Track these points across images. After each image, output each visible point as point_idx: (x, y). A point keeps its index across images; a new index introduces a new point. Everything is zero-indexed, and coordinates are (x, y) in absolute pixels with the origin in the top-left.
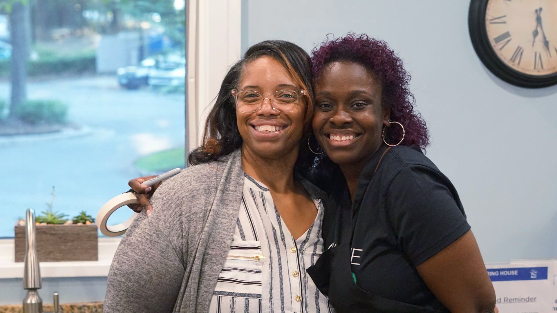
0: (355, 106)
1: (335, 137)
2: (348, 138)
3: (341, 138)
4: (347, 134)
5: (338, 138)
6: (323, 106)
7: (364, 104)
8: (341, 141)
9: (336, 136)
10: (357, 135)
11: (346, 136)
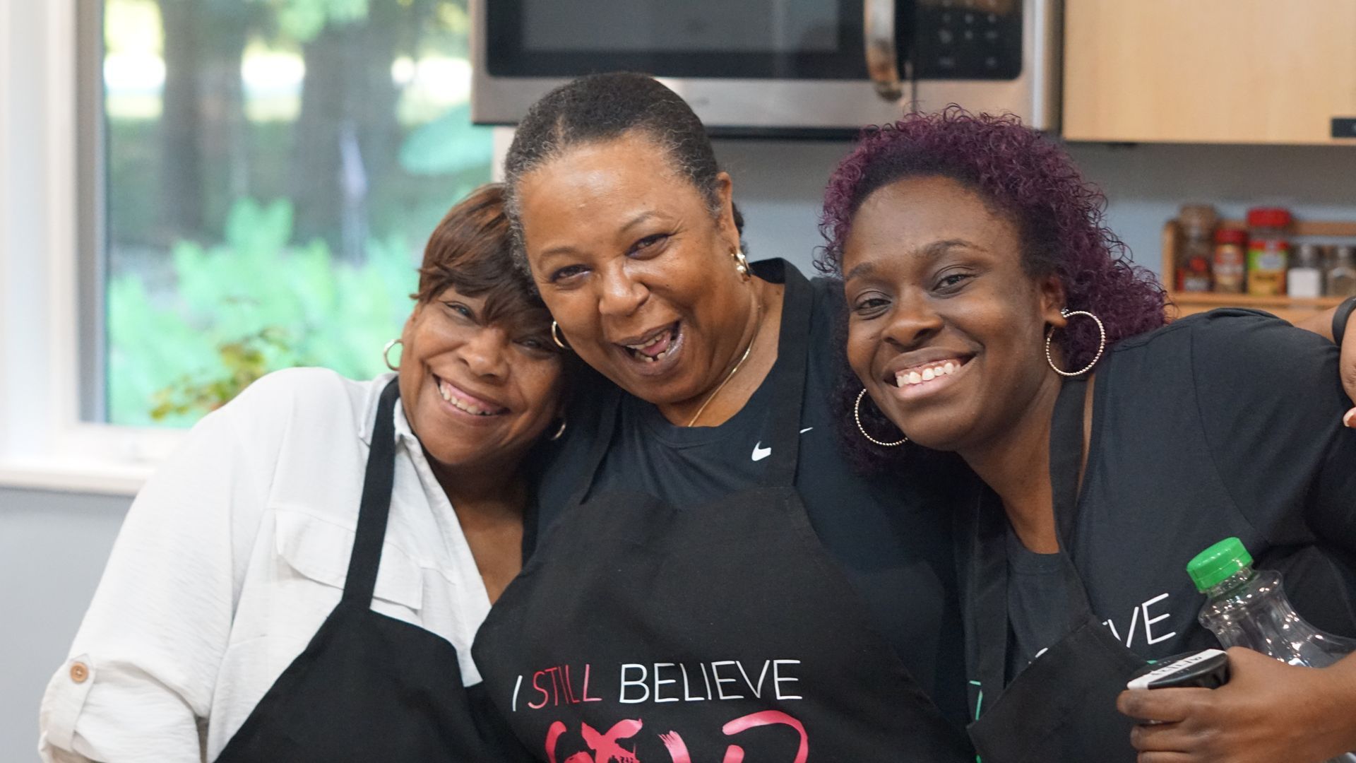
0: (945, 284)
1: (906, 376)
2: (939, 371)
3: (921, 374)
4: (935, 360)
5: (912, 377)
6: (867, 305)
7: (965, 276)
8: (922, 382)
9: (908, 373)
10: (964, 358)
11: (933, 368)
